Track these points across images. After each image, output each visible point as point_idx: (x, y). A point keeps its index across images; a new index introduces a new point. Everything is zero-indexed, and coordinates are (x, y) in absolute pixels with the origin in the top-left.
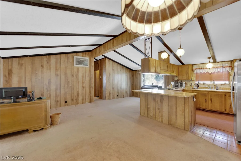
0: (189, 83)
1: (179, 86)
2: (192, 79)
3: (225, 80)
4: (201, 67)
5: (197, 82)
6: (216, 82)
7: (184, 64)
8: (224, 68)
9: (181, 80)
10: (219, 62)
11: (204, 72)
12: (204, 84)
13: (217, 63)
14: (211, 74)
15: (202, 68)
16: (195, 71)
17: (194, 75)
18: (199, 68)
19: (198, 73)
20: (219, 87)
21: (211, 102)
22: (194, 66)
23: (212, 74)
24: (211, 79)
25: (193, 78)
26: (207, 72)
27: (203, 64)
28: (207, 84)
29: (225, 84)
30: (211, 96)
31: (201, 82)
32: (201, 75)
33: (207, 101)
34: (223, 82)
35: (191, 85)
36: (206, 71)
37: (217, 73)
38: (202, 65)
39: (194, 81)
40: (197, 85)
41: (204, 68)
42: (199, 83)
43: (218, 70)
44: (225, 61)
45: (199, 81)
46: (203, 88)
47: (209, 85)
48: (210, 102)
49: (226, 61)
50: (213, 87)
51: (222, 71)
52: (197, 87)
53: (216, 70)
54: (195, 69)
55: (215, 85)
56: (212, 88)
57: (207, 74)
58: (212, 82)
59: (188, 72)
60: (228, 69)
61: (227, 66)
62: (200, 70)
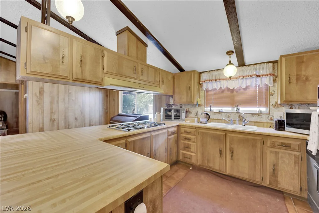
0: (193, 111)
1: (173, 117)
2: (198, 103)
3: (260, 105)
4: (216, 77)
5: (207, 109)
6: (242, 109)
7: (185, 71)
8: (259, 79)
9: (181, 104)
10: (248, 66)
11: (221, 88)
12: (220, 112)
13: (245, 67)
14: (232, 91)
15: (217, 78)
16: (205, 86)
17: (202, 93)
18: (211, 79)
19: (210, 89)
20: (248, 118)
21: (232, 156)
22: (202, 74)
23: (235, 93)
24: (232, 103)
25: (201, 101)
26: (227, 88)
27: (218, 70)
28: (226, 114)
29: (260, 114)
30: (231, 144)
31: (215, 109)
32: (215, 93)
33: (224, 153)
34: (256, 110)
35: (197, 115)
36: (224, 84)
37: (244, 89)
38: (216, 73)
39: (202, 107)
40: (207, 114)
41: (220, 78)
42: (210, 110)
43: (246, 83)
44: (260, 63)
45: (210, 106)
46: (219, 120)
47: (228, 115)
48: (229, 157)
49: (264, 63)
50: (237, 119)
51: (254, 85)
52: (206, 120)
53: (242, 83)
54: (204, 82)
55: (239, 115)
56: (234, 122)
57: (226, 92)
58: (235, 109)
59: (190, 88)
60: (267, 80)
61: (265, 73)
62: (213, 83)
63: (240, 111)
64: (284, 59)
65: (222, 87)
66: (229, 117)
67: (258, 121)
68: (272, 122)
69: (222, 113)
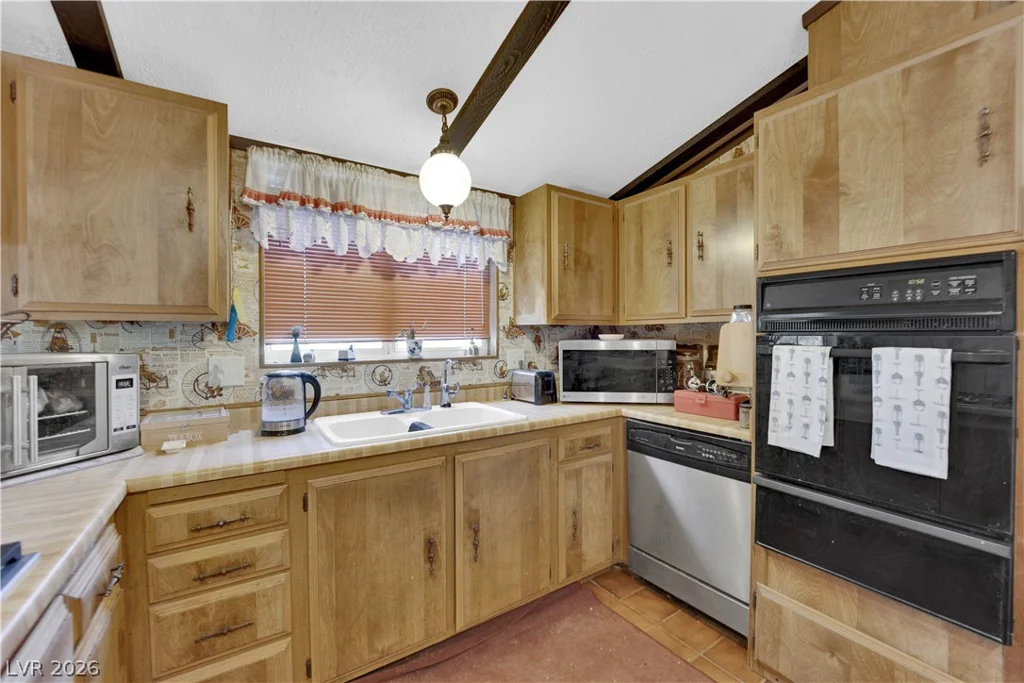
1: (23, 434)
2: (239, 317)
3: (471, 330)
4: (334, 194)
5: (278, 351)
6: (431, 347)
8: (479, 241)
9: (62, 327)
11: (352, 253)
12: (344, 363)
15: (342, 199)
16: (268, 222)
18: (310, 192)
21: (476, 546)
22: (255, 155)
24: (389, 324)
25: (245, 304)
28: (372, 367)
31: (323, 349)
33: (443, 553)
34: (461, 345)
36: (369, 237)
37: (435, 268)
39: (249, 344)
40: (306, 379)
41: (359, 202)
42: (296, 357)
43: (445, 249)
45: (296, 335)
47: (381, 370)
51: (463, 261)
54: (271, 200)
55: (422, 369)
58: (405, 344)
60: (497, 251)
61: (495, 227)
62: (319, 219)
63: (424, 355)
64: (555, 197)
65: (361, 244)
66: (384, 382)
67: (474, 382)
68: (503, 380)
69: (357, 367)
